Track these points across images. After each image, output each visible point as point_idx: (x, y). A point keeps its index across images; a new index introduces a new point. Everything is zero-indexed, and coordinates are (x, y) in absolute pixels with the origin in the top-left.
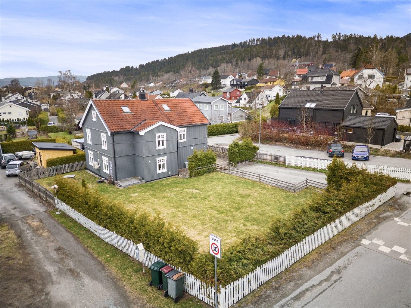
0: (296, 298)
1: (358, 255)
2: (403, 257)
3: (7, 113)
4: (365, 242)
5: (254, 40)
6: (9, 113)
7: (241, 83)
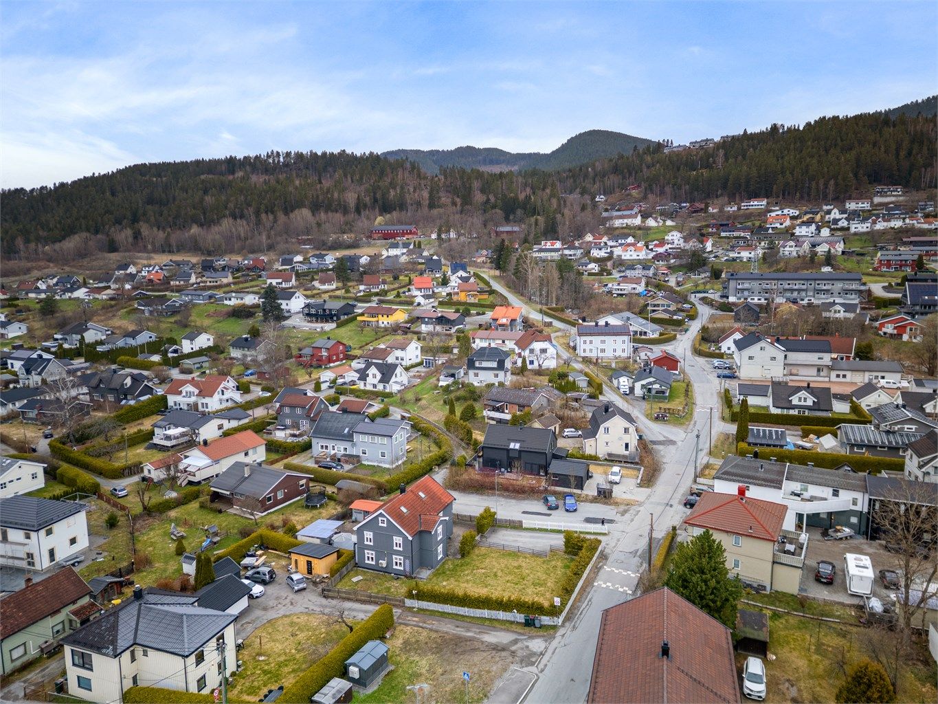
0: (581, 614)
1: (595, 591)
2: (611, 588)
3: (15, 481)
4: (596, 584)
5: (278, 153)
6: (18, 479)
7: (324, 310)
